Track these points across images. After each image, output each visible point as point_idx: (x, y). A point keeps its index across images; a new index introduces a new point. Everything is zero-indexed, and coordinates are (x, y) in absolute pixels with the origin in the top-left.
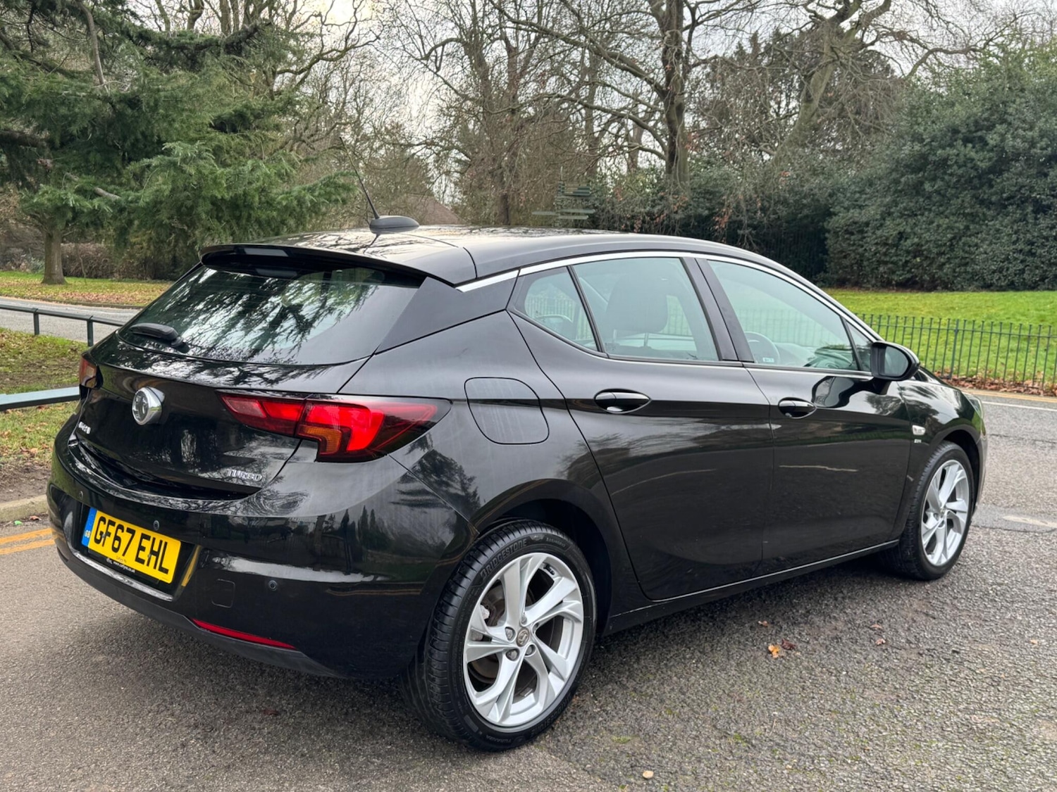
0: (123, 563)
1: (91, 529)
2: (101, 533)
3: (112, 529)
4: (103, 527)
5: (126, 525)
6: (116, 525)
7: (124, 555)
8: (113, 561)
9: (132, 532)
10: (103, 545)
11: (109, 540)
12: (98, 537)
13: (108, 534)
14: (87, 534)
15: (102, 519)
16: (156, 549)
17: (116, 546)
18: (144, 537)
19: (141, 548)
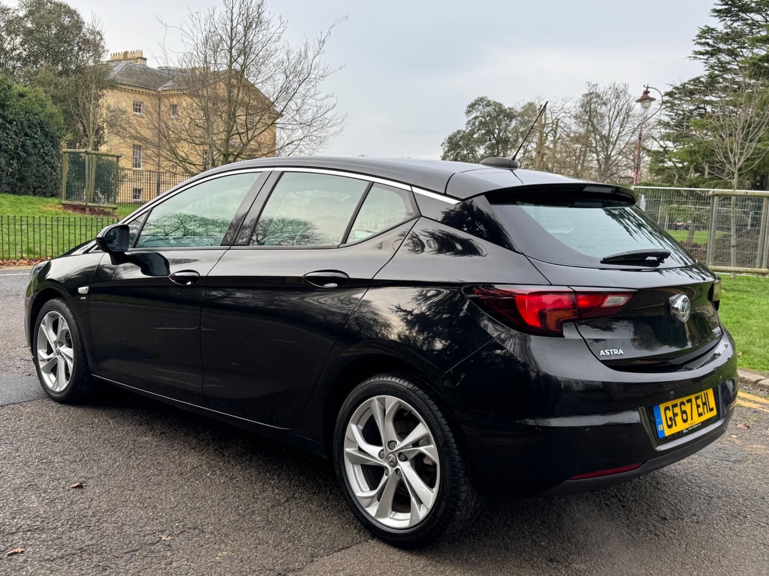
0: (694, 424)
1: (661, 423)
2: (671, 419)
3: (677, 410)
4: (670, 414)
5: (684, 399)
6: (679, 405)
7: (692, 419)
8: (687, 429)
9: (689, 401)
10: (676, 425)
11: (679, 419)
12: (670, 423)
13: (675, 415)
14: (660, 428)
15: (667, 408)
16: (704, 401)
17: (685, 418)
18: (697, 398)
19: (698, 406)
